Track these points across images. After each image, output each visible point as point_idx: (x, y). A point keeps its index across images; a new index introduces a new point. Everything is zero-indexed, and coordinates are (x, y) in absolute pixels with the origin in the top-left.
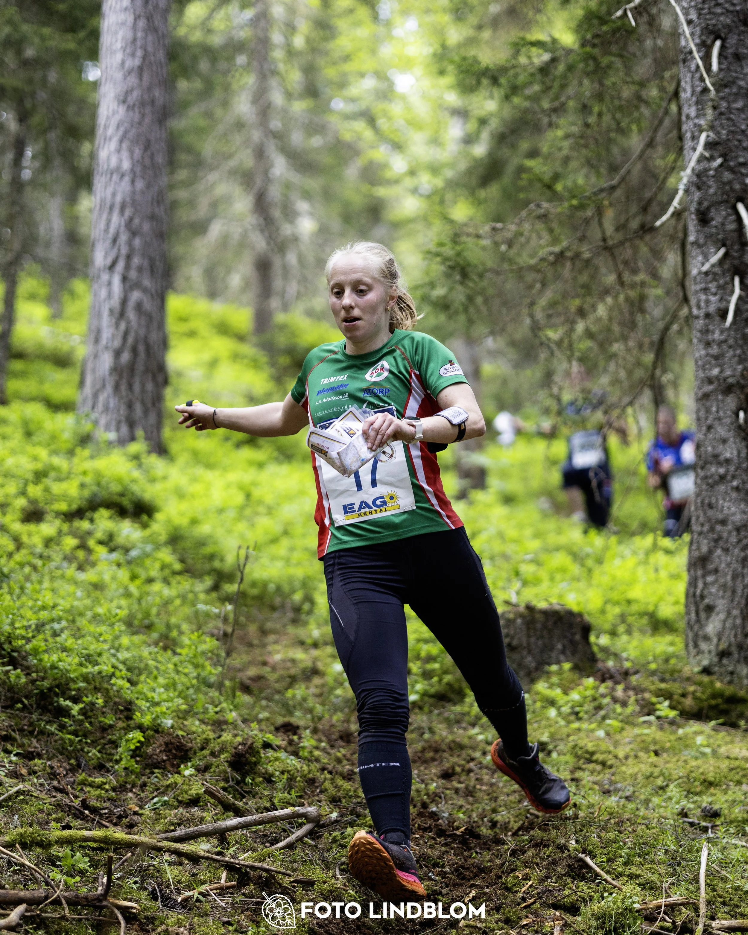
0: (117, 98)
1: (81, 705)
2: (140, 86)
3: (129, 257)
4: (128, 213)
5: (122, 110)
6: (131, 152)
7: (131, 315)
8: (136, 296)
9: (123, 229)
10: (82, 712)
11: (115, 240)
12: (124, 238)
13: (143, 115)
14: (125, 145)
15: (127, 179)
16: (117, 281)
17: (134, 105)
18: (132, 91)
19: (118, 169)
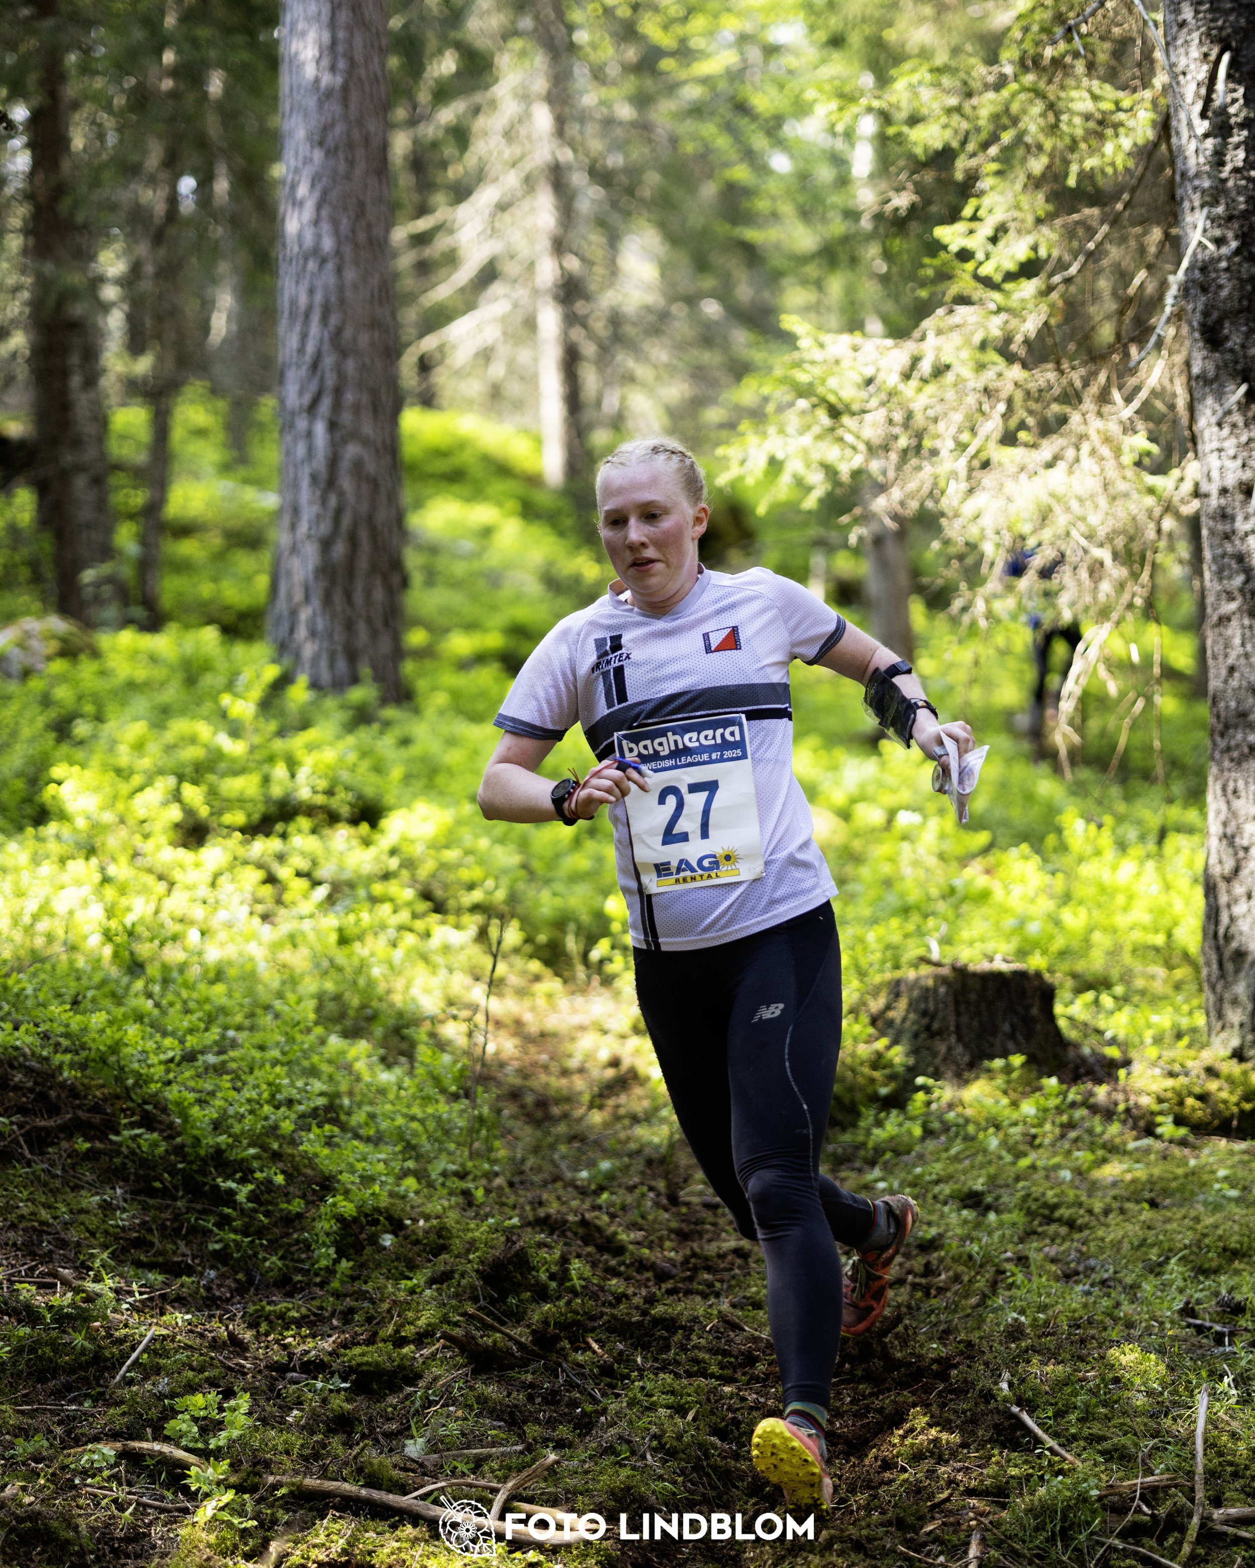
0: (309, 138)
1: (251, 1187)
2: (346, 117)
3: (338, 392)
4: (334, 320)
5: (318, 155)
6: (335, 223)
7: (346, 483)
8: (352, 450)
9: (326, 347)
10: (253, 1197)
11: (315, 365)
12: (329, 361)
13: (351, 163)
14: (324, 213)
15: (330, 266)
16: (320, 429)
17: (337, 148)
18: (333, 125)
19: (316, 251)
